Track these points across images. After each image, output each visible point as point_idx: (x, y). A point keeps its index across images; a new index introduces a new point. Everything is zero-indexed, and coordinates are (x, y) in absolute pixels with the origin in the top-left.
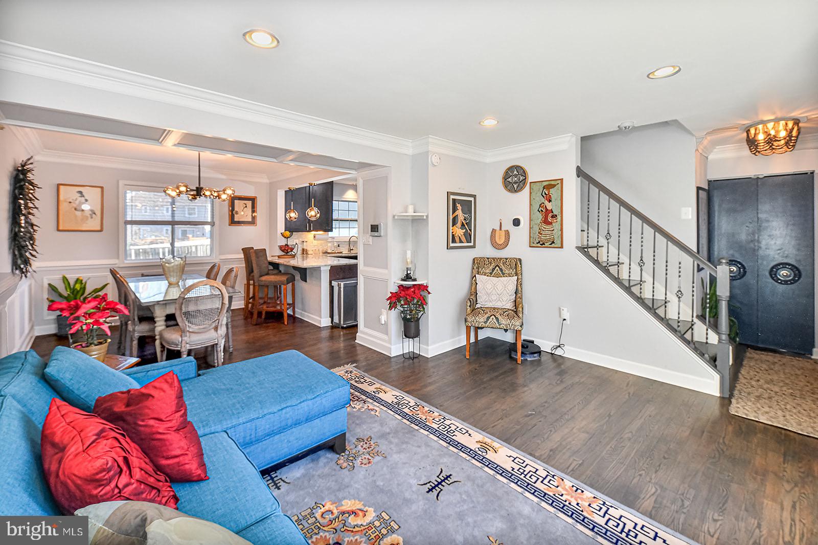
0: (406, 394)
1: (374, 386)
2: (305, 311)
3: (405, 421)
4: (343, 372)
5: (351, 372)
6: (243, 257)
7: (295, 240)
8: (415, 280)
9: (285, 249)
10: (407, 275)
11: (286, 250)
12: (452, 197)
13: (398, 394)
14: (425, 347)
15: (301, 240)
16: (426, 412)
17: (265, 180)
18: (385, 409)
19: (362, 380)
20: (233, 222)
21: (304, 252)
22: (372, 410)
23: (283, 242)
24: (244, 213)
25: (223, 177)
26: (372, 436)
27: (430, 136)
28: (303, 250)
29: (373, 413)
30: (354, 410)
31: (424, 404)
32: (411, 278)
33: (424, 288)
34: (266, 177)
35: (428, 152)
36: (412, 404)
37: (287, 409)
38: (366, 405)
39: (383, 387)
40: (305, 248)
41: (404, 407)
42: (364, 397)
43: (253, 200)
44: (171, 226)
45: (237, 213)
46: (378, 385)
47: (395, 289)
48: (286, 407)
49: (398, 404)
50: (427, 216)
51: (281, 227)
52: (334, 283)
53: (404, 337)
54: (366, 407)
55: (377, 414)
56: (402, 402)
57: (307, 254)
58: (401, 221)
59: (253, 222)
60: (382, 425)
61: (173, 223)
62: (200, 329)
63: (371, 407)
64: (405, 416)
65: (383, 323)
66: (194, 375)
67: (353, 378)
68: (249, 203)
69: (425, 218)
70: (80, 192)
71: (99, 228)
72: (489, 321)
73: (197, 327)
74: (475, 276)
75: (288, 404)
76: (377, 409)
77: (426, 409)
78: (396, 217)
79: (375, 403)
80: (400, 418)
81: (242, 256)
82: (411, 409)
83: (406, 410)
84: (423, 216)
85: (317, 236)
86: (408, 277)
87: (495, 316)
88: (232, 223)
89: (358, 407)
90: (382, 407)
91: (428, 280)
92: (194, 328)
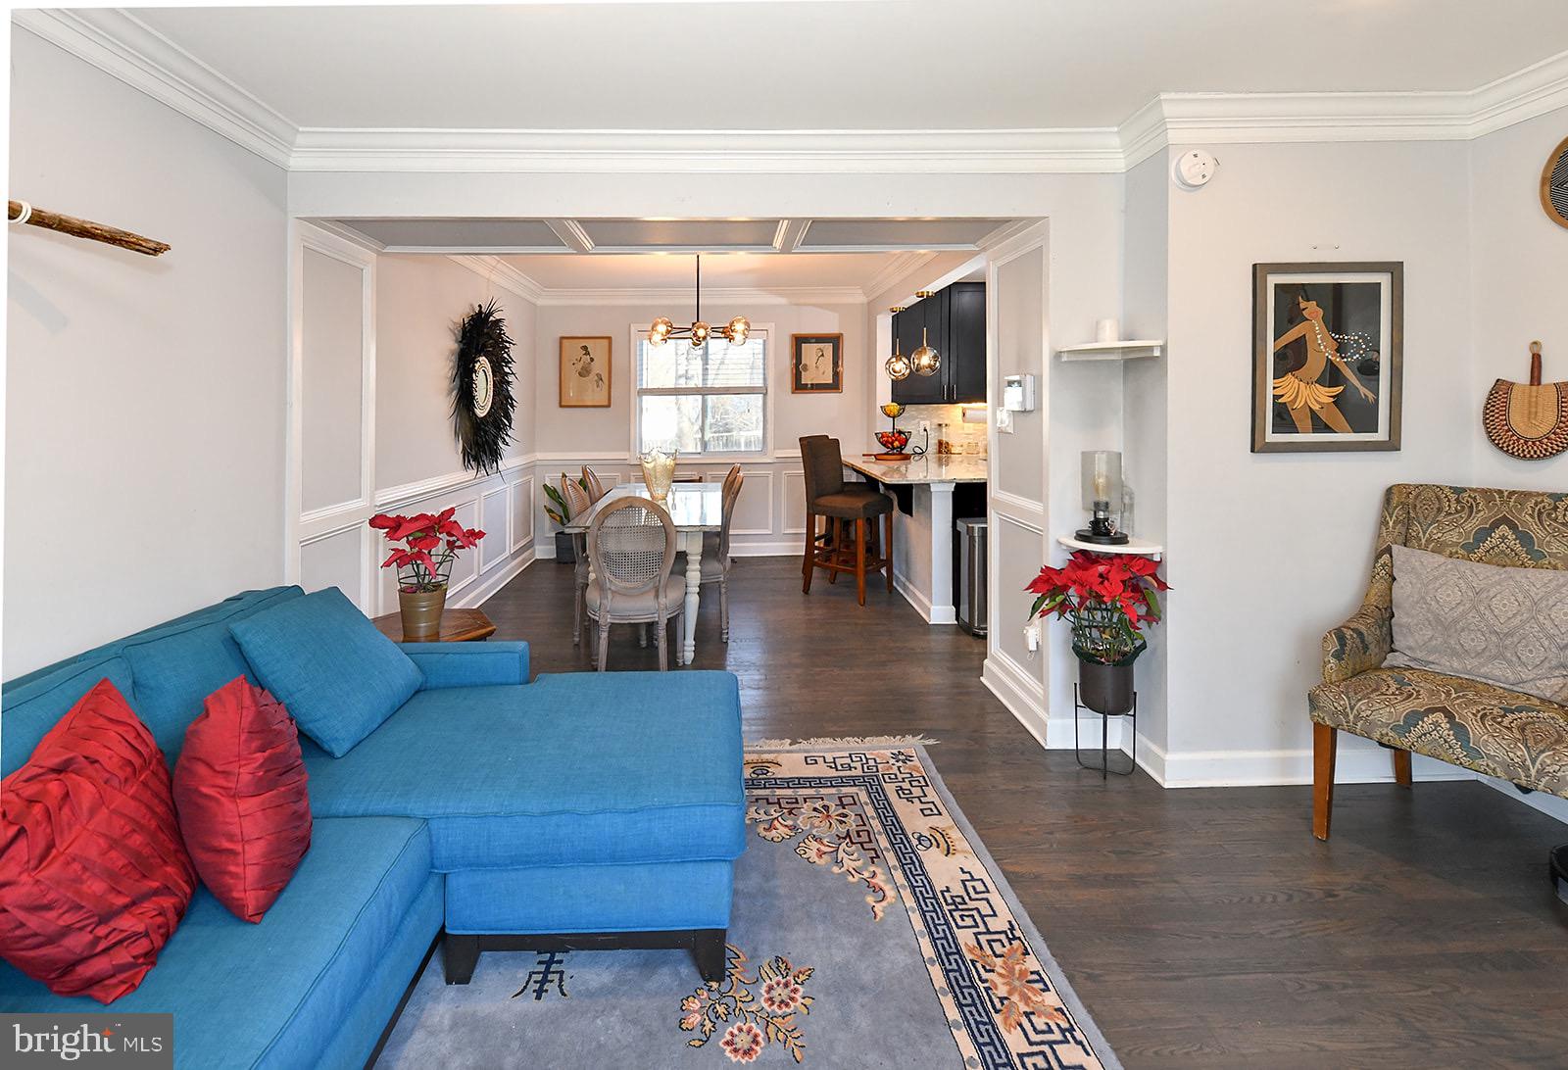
0: (1003, 882)
1: (935, 821)
2: (910, 582)
3: (936, 972)
4: (888, 753)
5: (908, 758)
6: (801, 455)
7: (919, 423)
8: (1122, 540)
9: (887, 442)
10: (1096, 524)
11: (895, 446)
12: (1273, 280)
13: (979, 872)
14: (1154, 748)
15: (937, 421)
16: (1023, 973)
17: (859, 298)
18: (910, 902)
19: (917, 792)
20: (799, 387)
21: (943, 448)
22: (875, 889)
23: (885, 426)
24: (818, 367)
25: (782, 301)
26: (817, 973)
27: (1163, 96)
28: (940, 443)
29: (870, 900)
30: (836, 869)
31: (1037, 941)
32: (1107, 533)
33: (1149, 566)
34: (860, 291)
35: (1166, 149)
36: (997, 924)
37: (563, 816)
38: (872, 869)
39: (955, 834)
40: (944, 439)
41: (969, 922)
42: (883, 842)
43: (835, 340)
44: (701, 397)
45: (805, 368)
46: (943, 822)
47: (1057, 560)
48: (561, 812)
49: (957, 903)
50: (1164, 349)
51: (884, 394)
52: (961, 526)
53: (1080, 703)
54: (866, 875)
55: (878, 908)
56: (972, 905)
57: (949, 452)
58: (1082, 364)
59: (835, 386)
60: (865, 949)
61: (704, 391)
62: (626, 588)
63: (880, 880)
64: (948, 951)
65: (1032, 647)
66: (517, 679)
67: (900, 776)
68: (828, 348)
69: (1157, 353)
70: (585, 348)
71: (606, 403)
72: (1418, 730)
73: (623, 584)
74: (1389, 550)
75: (567, 807)
76: (890, 893)
77: (1032, 964)
78: (1065, 358)
79: (898, 875)
80: (928, 951)
81: (798, 453)
82: (983, 939)
83: (965, 937)
84: (1150, 348)
85: (968, 413)
86: (1099, 530)
87: (1449, 716)
88: (796, 389)
89: (848, 864)
90: (906, 894)
91: (1165, 545)
92: (619, 584)
